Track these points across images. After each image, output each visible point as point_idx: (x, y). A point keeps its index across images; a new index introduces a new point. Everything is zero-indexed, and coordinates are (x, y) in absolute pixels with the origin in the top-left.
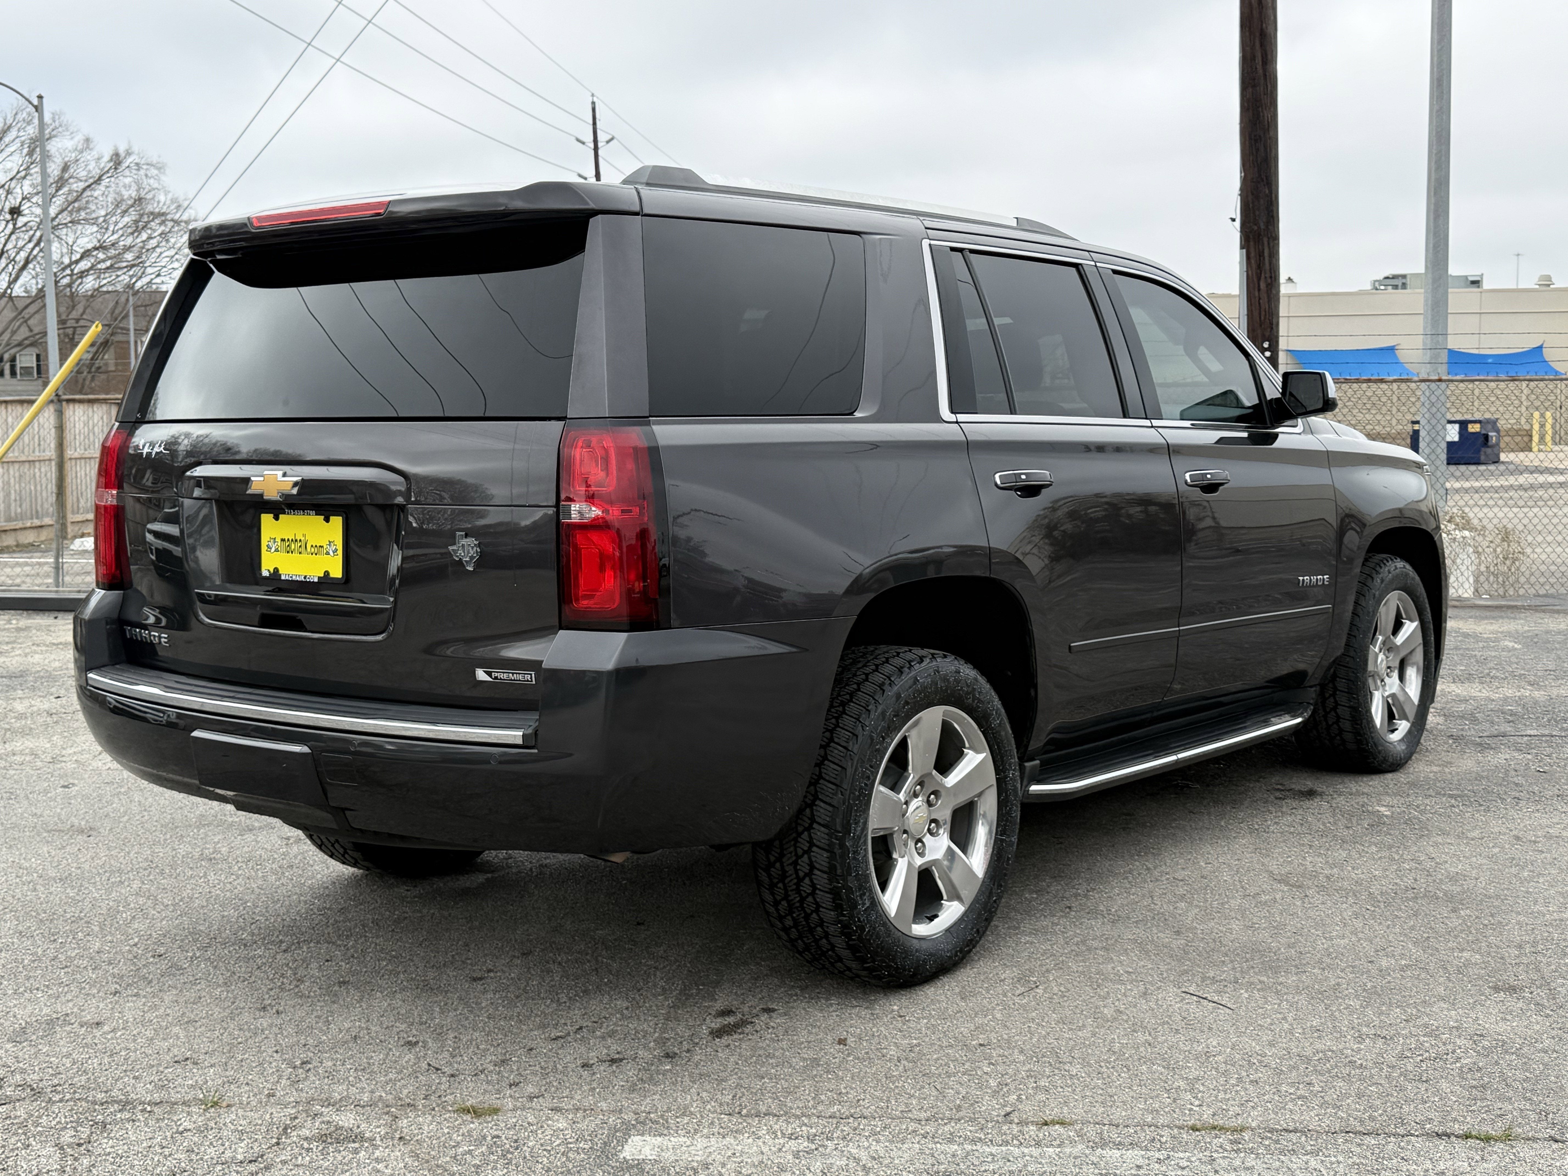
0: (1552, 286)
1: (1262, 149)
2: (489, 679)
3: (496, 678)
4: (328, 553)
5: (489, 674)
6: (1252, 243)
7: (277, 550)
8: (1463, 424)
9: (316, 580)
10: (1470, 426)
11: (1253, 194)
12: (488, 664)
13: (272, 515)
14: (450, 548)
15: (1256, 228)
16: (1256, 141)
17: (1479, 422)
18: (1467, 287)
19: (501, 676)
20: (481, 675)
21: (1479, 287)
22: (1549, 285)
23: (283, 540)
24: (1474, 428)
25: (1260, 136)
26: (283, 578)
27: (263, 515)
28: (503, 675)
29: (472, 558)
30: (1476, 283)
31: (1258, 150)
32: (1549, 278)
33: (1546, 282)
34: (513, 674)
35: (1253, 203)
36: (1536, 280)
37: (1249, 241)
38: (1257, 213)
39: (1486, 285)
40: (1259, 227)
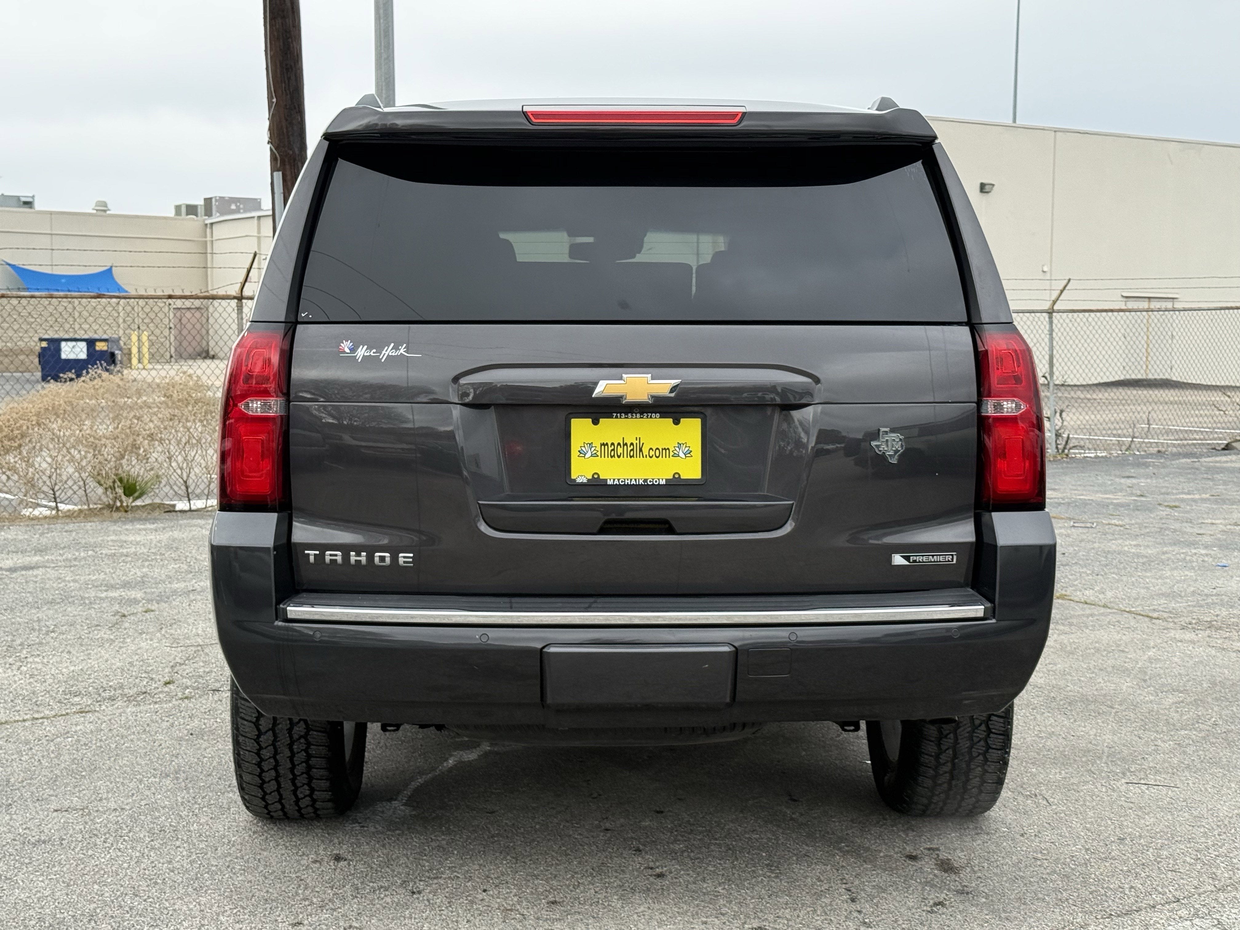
0: (108, 212)
1: (293, 78)
2: (906, 563)
3: (915, 561)
4: (676, 455)
5: (907, 558)
6: (288, 167)
7: (594, 455)
8: (91, 343)
9: (663, 482)
10: (98, 344)
11: (287, 120)
12: (905, 549)
13: (590, 420)
14: (874, 443)
15: (291, 152)
16: (287, 69)
17: (105, 340)
18: (19, 207)
19: (918, 559)
20: (898, 560)
21: (31, 208)
22: (105, 211)
23: (603, 444)
24: (101, 346)
25: (291, 66)
26: (609, 482)
27: (573, 421)
28: (921, 558)
29: (896, 451)
30: (28, 204)
31: (289, 79)
32: (105, 204)
33: (102, 208)
34: (933, 556)
35: (287, 128)
36: (93, 206)
37: (285, 165)
38: (291, 139)
39: (38, 206)
40: (294, 152)
